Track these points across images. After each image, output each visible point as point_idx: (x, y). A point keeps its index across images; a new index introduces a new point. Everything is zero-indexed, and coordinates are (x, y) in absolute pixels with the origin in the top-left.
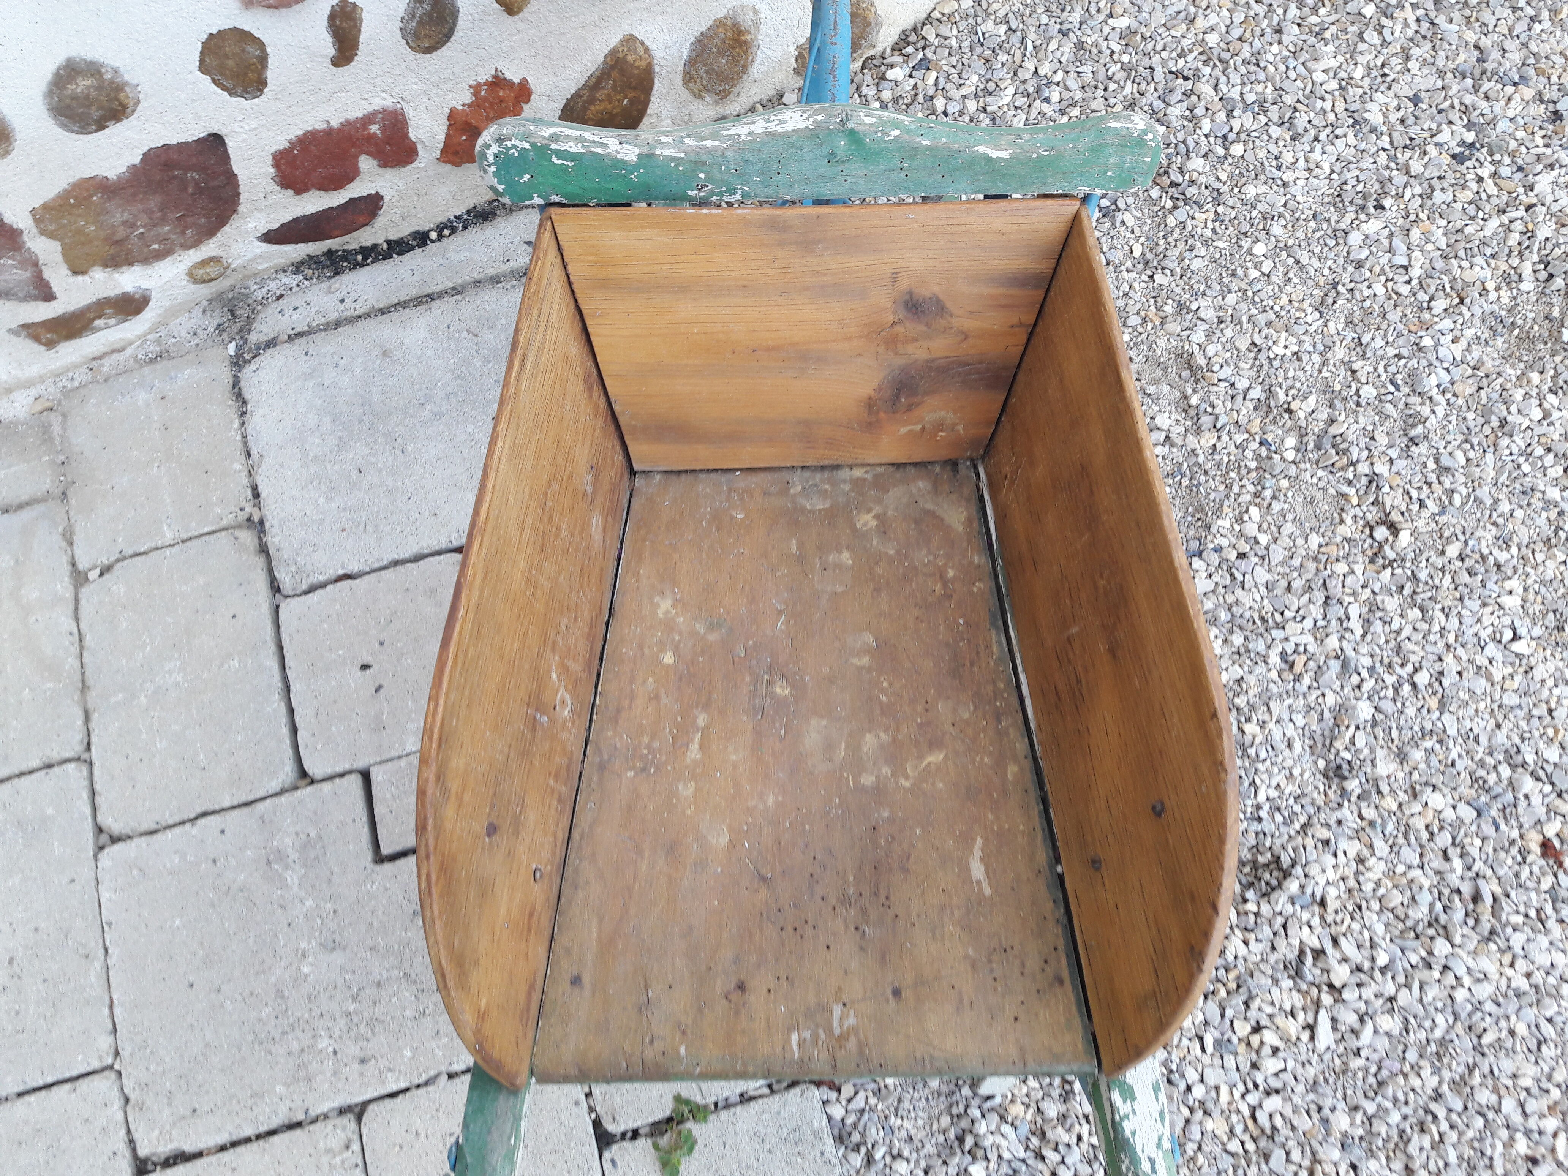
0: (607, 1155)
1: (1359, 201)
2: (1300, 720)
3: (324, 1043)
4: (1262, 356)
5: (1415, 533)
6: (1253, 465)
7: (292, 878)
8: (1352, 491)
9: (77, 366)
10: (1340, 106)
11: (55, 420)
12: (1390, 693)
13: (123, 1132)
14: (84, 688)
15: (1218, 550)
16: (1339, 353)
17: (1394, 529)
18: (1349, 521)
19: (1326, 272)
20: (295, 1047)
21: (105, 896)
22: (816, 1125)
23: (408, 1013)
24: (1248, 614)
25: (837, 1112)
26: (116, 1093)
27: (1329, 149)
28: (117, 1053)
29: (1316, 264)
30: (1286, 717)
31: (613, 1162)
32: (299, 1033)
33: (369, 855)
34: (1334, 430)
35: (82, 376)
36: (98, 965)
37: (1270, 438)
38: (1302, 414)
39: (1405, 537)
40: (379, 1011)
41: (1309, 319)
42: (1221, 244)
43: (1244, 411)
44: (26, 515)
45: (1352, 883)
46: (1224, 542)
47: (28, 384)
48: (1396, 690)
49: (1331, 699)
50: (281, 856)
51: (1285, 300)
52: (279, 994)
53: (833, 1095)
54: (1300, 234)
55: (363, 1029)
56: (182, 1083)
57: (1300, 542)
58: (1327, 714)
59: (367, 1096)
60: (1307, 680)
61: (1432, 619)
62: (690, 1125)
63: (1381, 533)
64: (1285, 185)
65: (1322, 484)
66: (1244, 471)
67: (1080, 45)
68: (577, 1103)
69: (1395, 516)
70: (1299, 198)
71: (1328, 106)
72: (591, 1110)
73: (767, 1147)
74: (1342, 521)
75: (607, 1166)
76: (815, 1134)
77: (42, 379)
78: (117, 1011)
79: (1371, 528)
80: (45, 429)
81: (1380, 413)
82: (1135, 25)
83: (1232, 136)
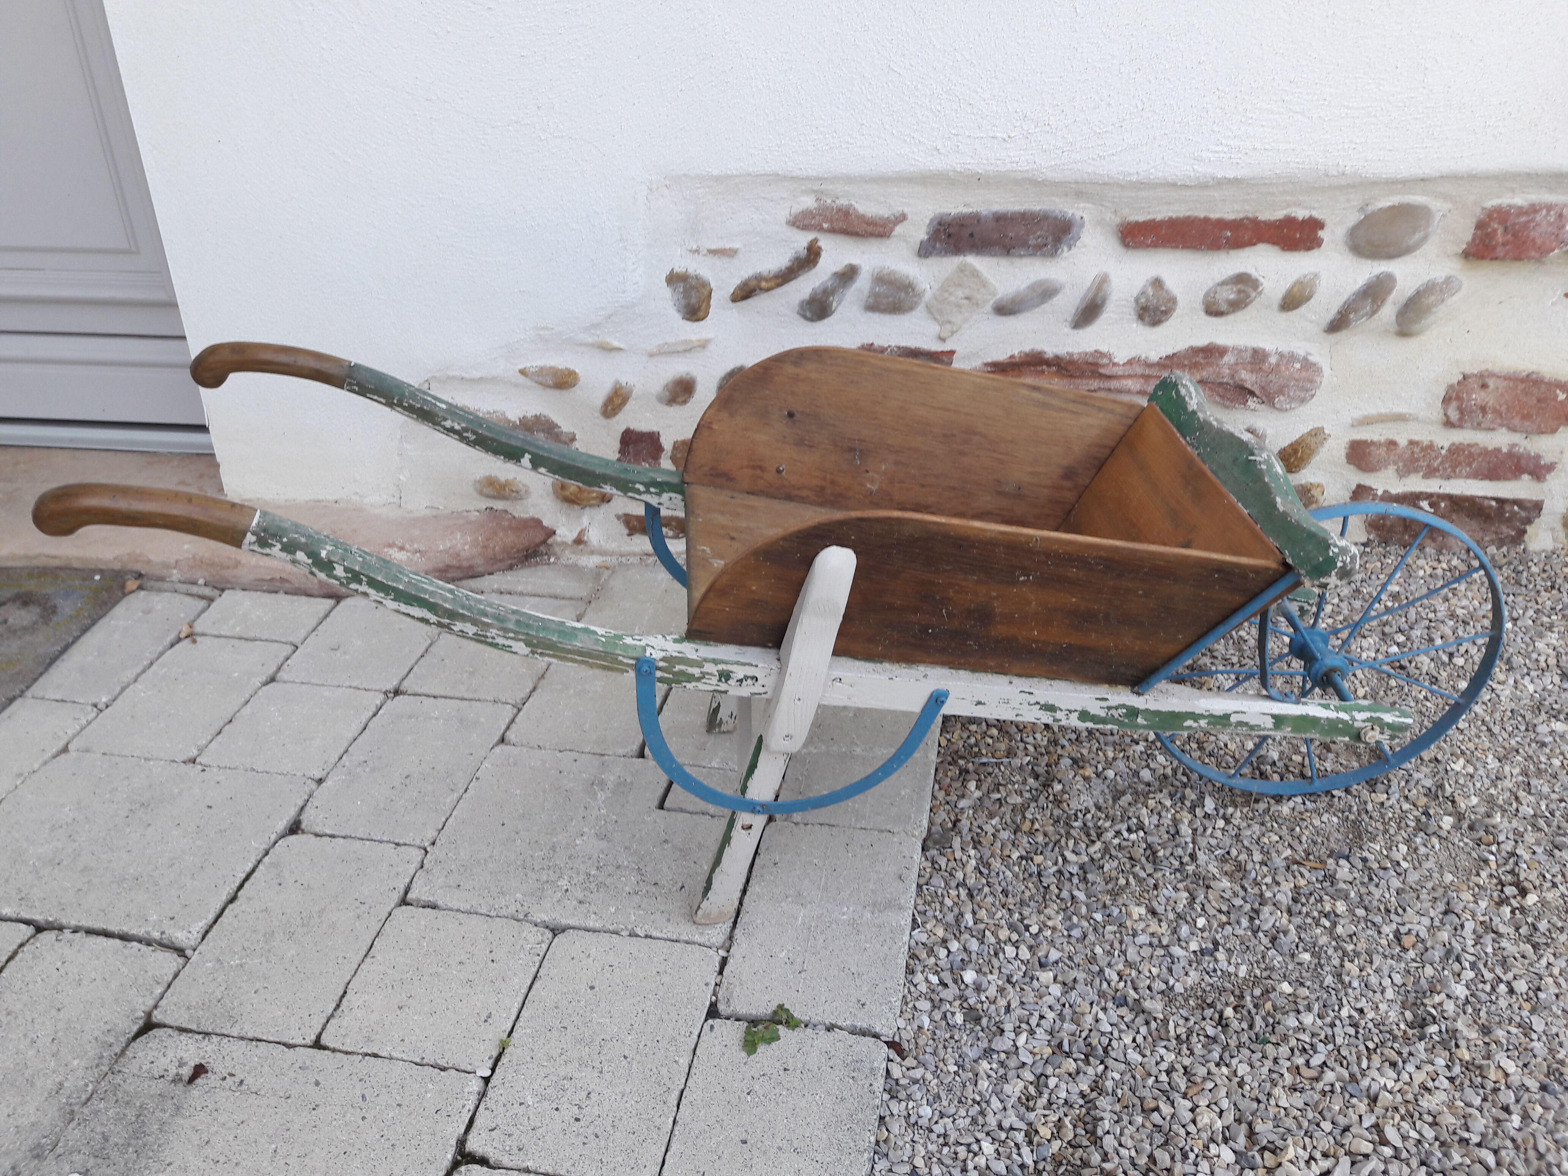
0: (710, 1022)
1: (1554, 713)
2: (1397, 978)
3: (563, 883)
4: (1441, 768)
5: (1543, 902)
6: (1412, 824)
7: (601, 796)
8: (1492, 858)
9: (634, 554)
10: (1552, 661)
11: (606, 574)
12: (1488, 988)
13: (408, 880)
14: (543, 676)
15: (1364, 860)
16: (1508, 784)
17: (1523, 893)
18: (1484, 874)
19: (1513, 742)
20: (544, 878)
21: (486, 764)
22: (876, 1064)
23: (627, 889)
24: (1375, 903)
25: (896, 1072)
26: (419, 859)
27: (1537, 681)
28: (433, 844)
29: (1506, 736)
30: (1386, 972)
31: (712, 1027)
32: (551, 873)
33: (656, 803)
34: (1487, 821)
35: (634, 560)
36: (456, 796)
37: (1431, 812)
38: (1463, 806)
39: (1532, 899)
40: (609, 881)
41: (1489, 761)
42: (1428, 704)
43: (1415, 791)
44: (563, 602)
45: (1410, 1097)
46: (1371, 857)
47: (602, 553)
48: (1493, 989)
49: (1429, 971)
50: (602, 783)
51: (1471, 746)
52: (553, 848)
53: (899, 1059)
54: (1497, 716)
55: (593, 886)
56: (462, 870)
57: (1436, 875)
58: (1423, 981)
59: (571, 922)
60: (1411, 954)
61: (1542, 956)
62: (780, 1027)
63: (1510, 891)
64: (1493, 690)
65: (1467, 849)
66: (1403, 825)
67: (1357, 591)
68: (707, 984)
69: (1526, 884)
70: (1503, 698)
71: (1542, 659)
72: (715, 994)
73: (831, 1064)
74: (1478, 875)
75: (707, 1027)
76: (872, 1069)
77: (612, 554)
78: (451, 820)
79: (1503, 885)
80: (598, 576)
81: (1534, 825)
82: (1402, 591)
83: (1456, 654)
